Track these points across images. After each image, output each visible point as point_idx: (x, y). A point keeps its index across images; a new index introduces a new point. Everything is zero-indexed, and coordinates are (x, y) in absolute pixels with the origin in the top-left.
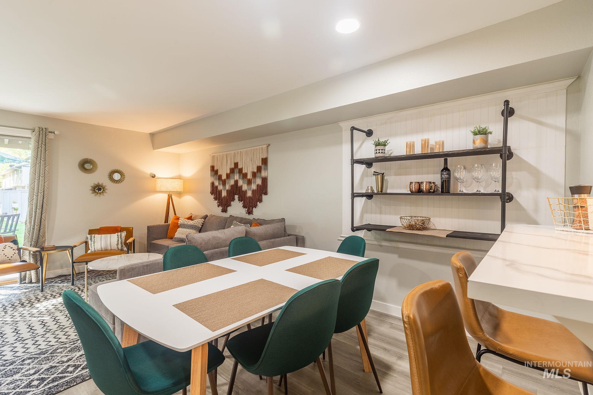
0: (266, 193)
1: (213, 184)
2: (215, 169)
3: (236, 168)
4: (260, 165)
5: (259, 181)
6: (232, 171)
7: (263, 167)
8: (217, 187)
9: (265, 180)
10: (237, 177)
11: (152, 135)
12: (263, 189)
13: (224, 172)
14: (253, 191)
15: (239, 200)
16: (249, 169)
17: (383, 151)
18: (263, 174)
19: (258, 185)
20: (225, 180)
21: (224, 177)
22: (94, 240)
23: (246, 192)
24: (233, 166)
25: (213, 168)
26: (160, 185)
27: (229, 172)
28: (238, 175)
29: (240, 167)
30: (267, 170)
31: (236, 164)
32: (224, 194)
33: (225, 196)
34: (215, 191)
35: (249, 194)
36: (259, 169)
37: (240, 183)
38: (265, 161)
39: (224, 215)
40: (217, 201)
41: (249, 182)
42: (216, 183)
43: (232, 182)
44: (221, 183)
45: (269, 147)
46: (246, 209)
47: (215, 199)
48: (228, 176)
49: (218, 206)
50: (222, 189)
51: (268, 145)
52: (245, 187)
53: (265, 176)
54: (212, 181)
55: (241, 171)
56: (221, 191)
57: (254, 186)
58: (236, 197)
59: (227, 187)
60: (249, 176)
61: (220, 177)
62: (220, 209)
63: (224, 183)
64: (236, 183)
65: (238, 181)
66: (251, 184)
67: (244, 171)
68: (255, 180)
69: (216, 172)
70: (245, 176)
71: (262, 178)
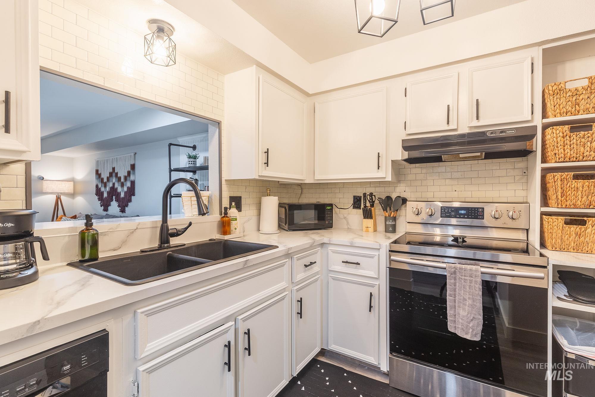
0: (134, 195)
1: (97, 186)
2: (99, 173)
3: (113, 173)
4: (130, 170)
5: (129, 184)
6: (111, 174)
7: (132, 172)
8: (100, 189)
9: (133, 183)
10: (114, 180)
12: (131, 192)
13: (105, 175)
14: (125, 193)
15: (116, 201)
16: (122, 174)
17: (195, 163)
18: (132, 178)
19: (128, 188)
20: (106, 183)
21: (105, 180)
23: (120, 193)
24: (111, 170)
25: (97, 171)
26: (47, 186)
27: (108, 176)
28: (115, 178)
29: (116, 171)
30: (135, 174)
31: (114, 169)
32: (105, 195)
33: (106, 197)
34: (99, 193)
35: (122, 195)
36: (129, 173)
37: (116, 185)
38: (133, 167)
40: (100, 202)
41: (122, 185)
42: (100, 186)
43: (111, 185)
44: (103, 185)
45: (136, 155)
46: (120, 209)
47: (99, 199)
48: (108, 179)
49: (101, 205)
50: (104, 190)
51: (135, 153)
52: (119, 189)
53: (133, 180)
54: (97, 184)
55: (117, 175)
56: (103, 193)
57: (126, 188)
58: (114, 198)
59: (108, 189)
60: (122, 179)
61: (102, 180)
62: (103, 208)
63: (105, 185)
64: (114, 185)
65: (115, 183)
66: (124, 186)
67: (119, 175)
68: (126, 183)
69: (100, 176)
70: (119, 179)
71: (131, 181)
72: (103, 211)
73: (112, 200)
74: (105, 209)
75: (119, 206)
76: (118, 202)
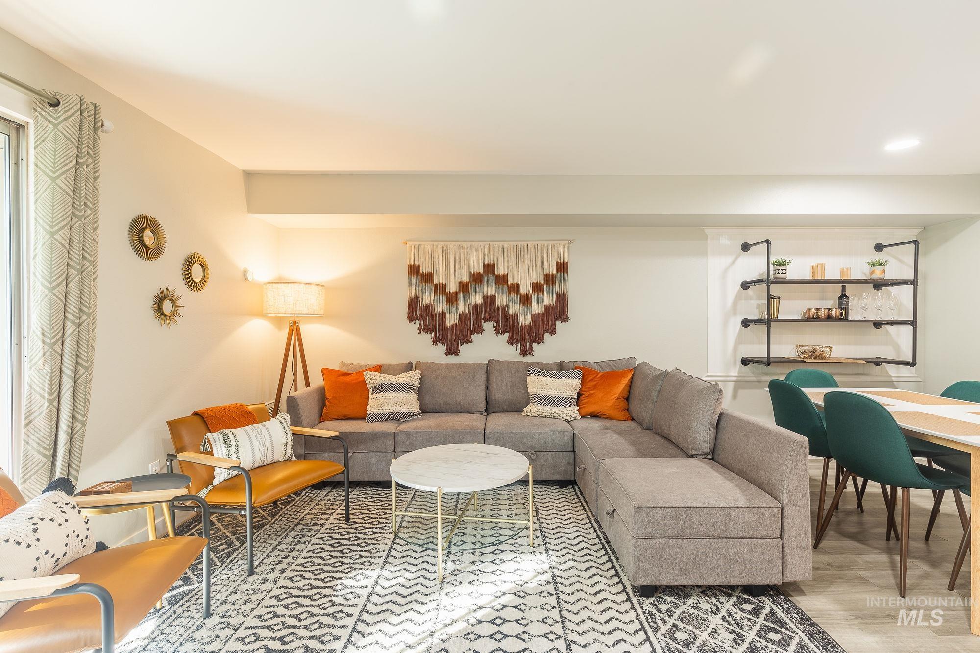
0: (564, 318)
1: (415, 300)
2: (424, 270)
3: (488, 274)
5: (551, 300)
7: (558, 275)
8: (428, 306)
9: (562, 299)
10: (490, 289)
11: (249, 175)
12: (559, 312)
13: (451, 279)
14: (535, 317)
15: (497, 331)
16: (525, 277)
18: (559, 287)
19: (546, 307)
20: (455, 294)
21: (453, 288)
22: (236, 442)
23: (516, 317)
24: (479, 269)
25: (414, 270)
28: (493, 286)
29: (498, 272)
30: (568, 281)
32: (452, 320)
33: (454, 325)
34: (423, 316)
35: (526, 320)
36: (550, 279)
38: (562, 267)
39: (452, 359)
41: (526, 300)
42: (427, 299)
43: (477, 298)
44: (443, 299)
46: (517, 347)
47: (425, 329)
48: (465, 287)
49: (435, 343)
50: (446, 311)
51: (571, 242)
52: (514, 308)
53: (564, 291)
54: (413, 295)
55: (502, 280)
56: (443, 315)
57: (538, 308)
58: (489, 327)
59: (463, 307)
60: (526, 289)
61: (441, 289)
62: (442, 348)
63: (453, 299)
64: (490, 300)
65: (495, 296)
66: (531, 303)
67: (511, 280)
68: (540, 297)
69: (428, 278)
70: (514, 289)
71: (556, 294)
72: (446, 354)
73: (479, 330)
74: (453, 351)
75: (511, 342)
76: (507, 334)
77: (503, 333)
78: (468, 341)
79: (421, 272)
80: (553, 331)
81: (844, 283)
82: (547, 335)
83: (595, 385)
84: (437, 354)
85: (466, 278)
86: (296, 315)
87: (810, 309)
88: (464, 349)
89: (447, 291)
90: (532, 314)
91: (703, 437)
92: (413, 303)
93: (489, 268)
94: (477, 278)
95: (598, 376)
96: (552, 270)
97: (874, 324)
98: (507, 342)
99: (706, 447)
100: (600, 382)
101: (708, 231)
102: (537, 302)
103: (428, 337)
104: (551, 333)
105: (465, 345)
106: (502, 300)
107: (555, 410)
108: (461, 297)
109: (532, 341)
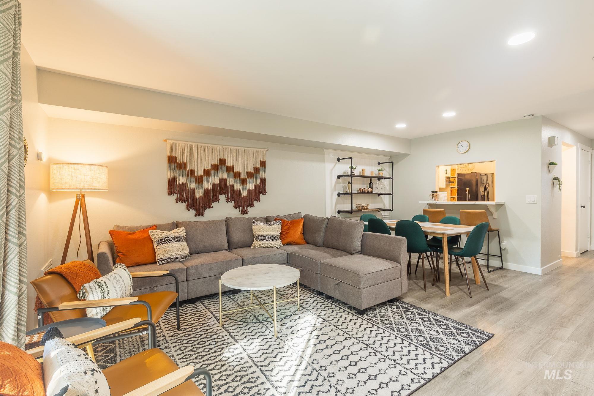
0: (264, 193)
1: (173, 180)
5: (257, 182)
7: (261, 168)
9: (263, 181)
10: (223, 175)
12: (261, 189)
14: (249, 192)
15: (228, 200)
18: (261, 175)
19: (255, 186)
20: (201, 177)
21: (200, 173)
22: (107, 287)
23: (239, 192)
24: (217, 162)
25: (172, 160)
28: (225, 173)
29: (228, 164)
34: (178, 190)
35: (244, 194)
36: (257, 170)
38: (263, 164)
39: (200, 219)
41: (244, 182)
42: (182, 180)
43: (215, 180)
44: (193, 180)
48: (207, 173)
49: (188, 209)
50: (195, 187)
51: (267, 150)
52: (237, 186)
53: (264, 177)
54: (172, 177)
55: (230, 169)
56: (193, 191)
57: (250, 187)
58: (222, 198)
59: (207, 185)
60: (244, 176)
61: (192, 173)
62: (192, 212)
63: (200, 180)
64: (223, 182)
65: (227, 179)
66: (247, 184)
67: (235, 170)
68: (251, 180)
69: (181, 166)
70: (237, 175)
71: (260, 179)
72: (196, 215)
73: (216, 200)
74: (200, 213)
75: (236, 207)
76: (233, 202)
77: (231, 201)
78: (210, 207)
79: (178, 161)
80: (258, 200)
81: (371, 177)
82: (255, 202)
83: (289, 228)
84: (190, 216)
85: (208, 167)
86: (82, 190)
87: (361, 188)
88: (207, 212)
89: (196, 174)
90: (247, 190)
91: (358, 245)
92: (172, 182)
93: (223, 162)
94: (215, 167)
95: (289, 223)
96: (258, 165)
97: (378, 194)
98: (234, 207)
99: (359, 248)
100: (291, 226)
101: (326, 151)
102: (250, 183)
103: (183, 205)
104: (258, 201)
105: (208, 209)
106: (230, 181)
107: (272, 243)
108: (205, 178)
109: (247, 206)
